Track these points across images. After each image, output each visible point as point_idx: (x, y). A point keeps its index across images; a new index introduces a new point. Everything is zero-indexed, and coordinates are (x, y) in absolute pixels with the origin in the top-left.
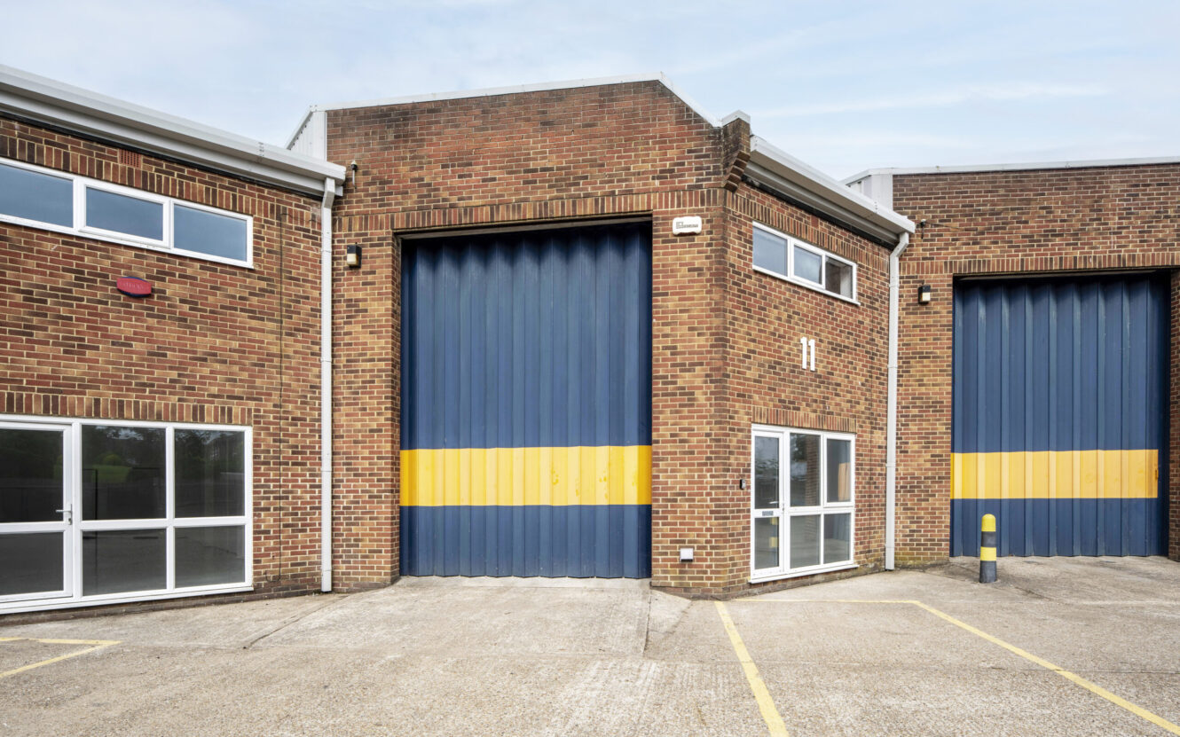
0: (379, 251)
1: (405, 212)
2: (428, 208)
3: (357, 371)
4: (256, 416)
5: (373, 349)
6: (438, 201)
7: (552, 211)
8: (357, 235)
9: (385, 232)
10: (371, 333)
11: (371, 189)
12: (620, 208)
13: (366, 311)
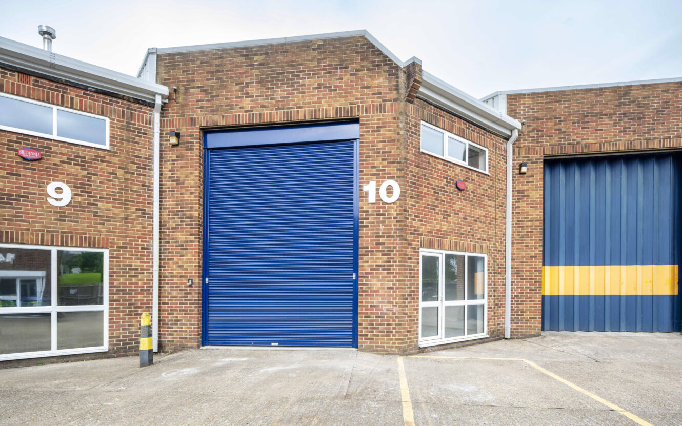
0: (536, 166)
1: (551, 146)
2: (564, 144)
3: (523, 226)
4: (489, 249)
5: (532, 215)
6: (570, 140)
7: (635, 146)
8: (523, 157)
9: (540, 156)
10: (531, 207)
11: (532, 134)
12: (673, 145)
13: (528, 196)
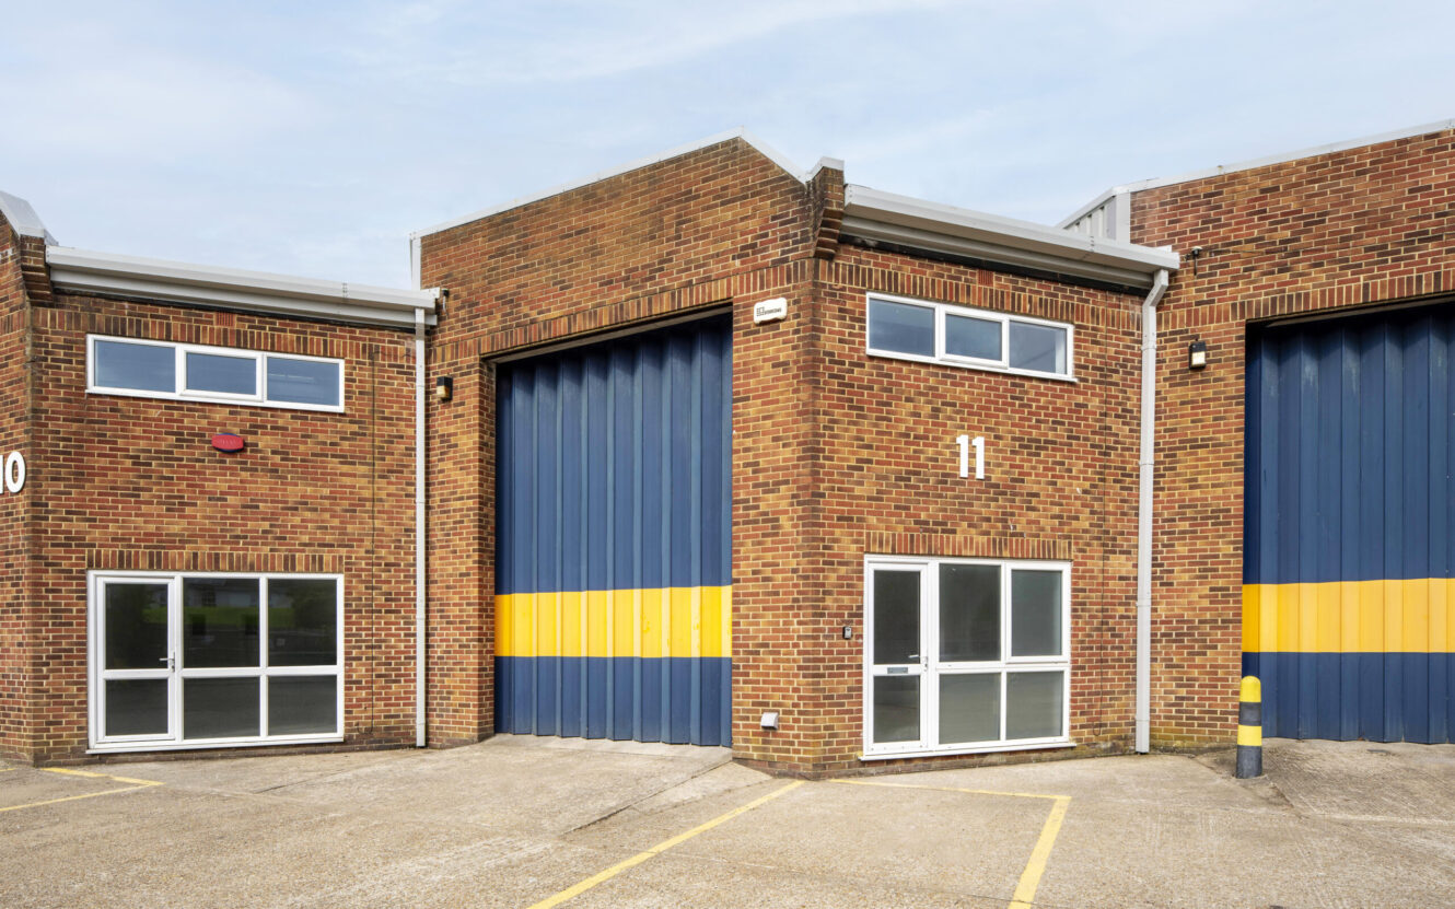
0: (468, 380)
1: (492, 332)
2: (511, 326)
3: (449, 511)
4: (347, 563)
5: (462, 486)
6: (520, 318)
7: (628, 314)
8: (449, 365)
9: (473, 359)
10: (461, 469)
11: (462, 314)
12: (697, 299)
13: (456, 445)
